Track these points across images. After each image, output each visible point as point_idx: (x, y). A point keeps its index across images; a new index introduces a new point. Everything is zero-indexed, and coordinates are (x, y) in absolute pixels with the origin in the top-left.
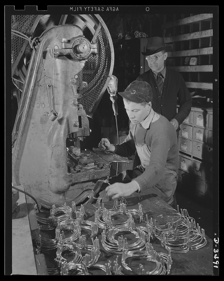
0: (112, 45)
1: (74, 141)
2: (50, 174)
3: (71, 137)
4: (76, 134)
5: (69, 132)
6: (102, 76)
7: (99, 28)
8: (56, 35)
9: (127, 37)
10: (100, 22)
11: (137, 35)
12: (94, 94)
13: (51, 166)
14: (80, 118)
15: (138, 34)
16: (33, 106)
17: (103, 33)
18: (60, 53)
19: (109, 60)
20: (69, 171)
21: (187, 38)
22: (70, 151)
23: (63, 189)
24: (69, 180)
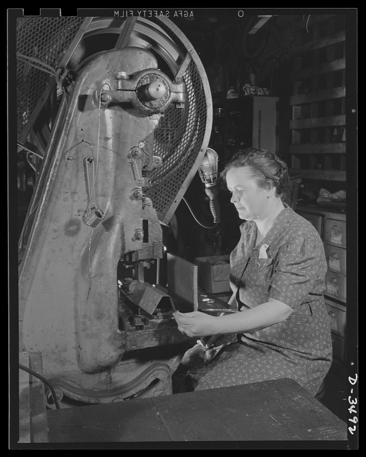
0: (209, 93)
1: (133, 268)
2: (84, 330)
3: (128, 259)
4: (137, 255)
5: (123, 248)
6: (189, 150)
7: (187, 61)
8: (106, 65)
9: (230, 95)
10: (189, 50)
11: (248, 92)
12: (174, 181)
13: (85, 316)
14: (145, 223)
15: (249, 90)
16: (57, 198)
17: (193, 71)
18: (114, 99)
19: (202, 120)
20: (121, 326)
21: (337, 95)
22: (125, 288)
23: (107, 362)
24: (119, 343)
